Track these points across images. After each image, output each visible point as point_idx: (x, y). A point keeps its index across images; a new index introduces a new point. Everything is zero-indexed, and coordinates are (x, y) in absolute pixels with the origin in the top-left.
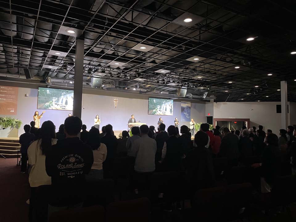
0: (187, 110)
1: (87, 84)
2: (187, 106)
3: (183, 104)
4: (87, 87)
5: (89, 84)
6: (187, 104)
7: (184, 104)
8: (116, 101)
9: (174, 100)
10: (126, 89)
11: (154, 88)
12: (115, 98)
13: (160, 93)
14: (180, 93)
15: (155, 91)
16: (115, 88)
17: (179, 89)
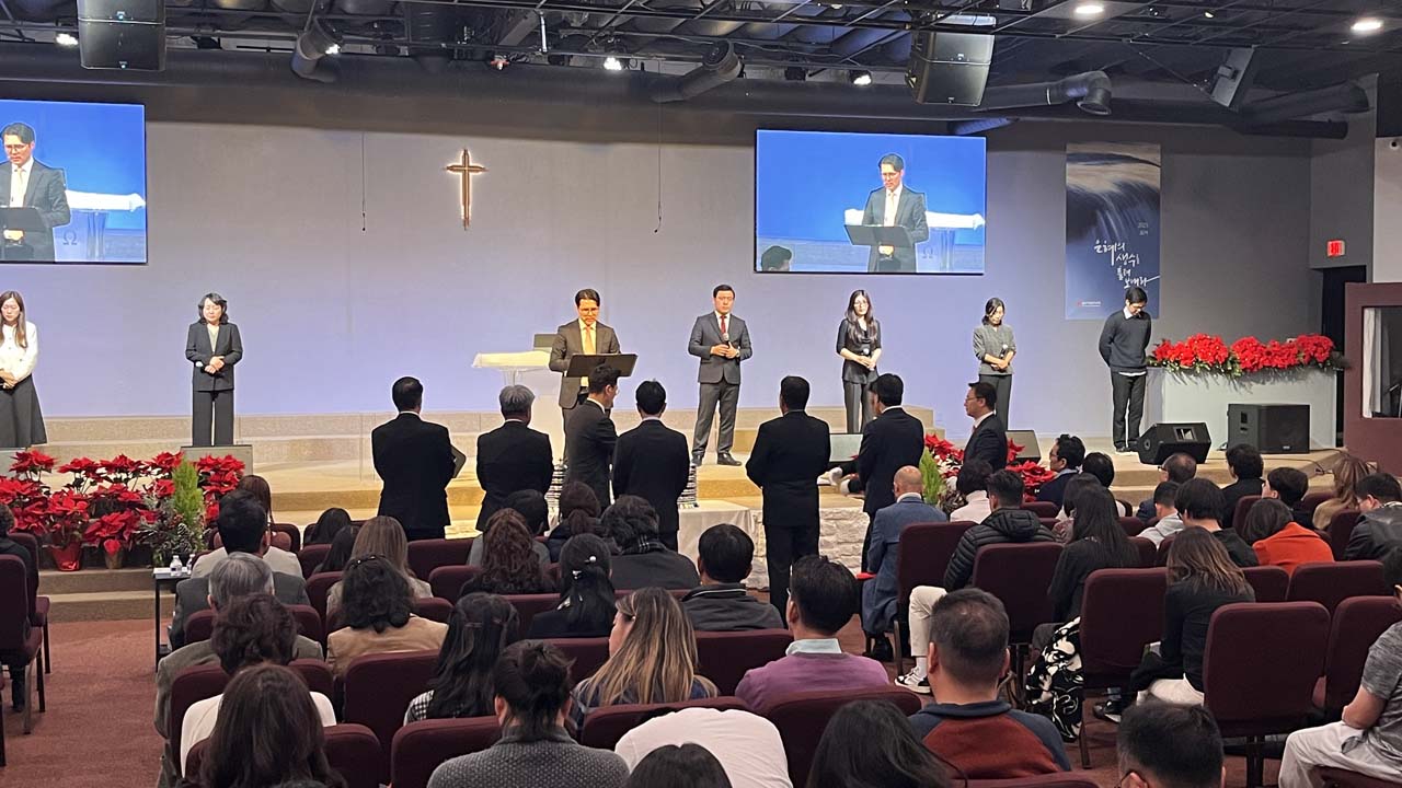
0: (1130, 223)
1: (206, 42)
2: (1125, 186)
3: (1080, 166)
4: (202, 66)
5: (218, 45)
6: (1123, 166)
7: (1094, 168)
8: (466, 169)
9: (995, 142)
10: (500, 66)
11: (722, 43)
12: (457, 150)
13: (845, 81)
14: (927, 68)
15: (734, 67)
16: (410, 59)
17: (920, 41)
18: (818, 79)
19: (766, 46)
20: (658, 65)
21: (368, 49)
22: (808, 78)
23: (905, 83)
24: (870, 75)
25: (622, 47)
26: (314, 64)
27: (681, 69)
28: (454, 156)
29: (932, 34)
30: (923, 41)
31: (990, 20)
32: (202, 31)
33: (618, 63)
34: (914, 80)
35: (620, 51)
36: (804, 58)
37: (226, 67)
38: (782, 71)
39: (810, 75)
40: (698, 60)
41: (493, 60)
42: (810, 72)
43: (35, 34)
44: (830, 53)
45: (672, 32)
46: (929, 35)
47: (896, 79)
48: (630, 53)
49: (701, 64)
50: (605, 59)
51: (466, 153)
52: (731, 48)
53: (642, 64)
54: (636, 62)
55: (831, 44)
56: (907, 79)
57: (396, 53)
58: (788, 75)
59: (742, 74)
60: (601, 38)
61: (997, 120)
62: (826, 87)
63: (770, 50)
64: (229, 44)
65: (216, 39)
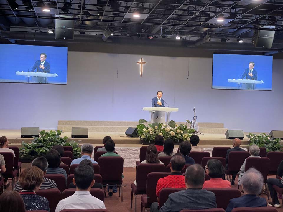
1: (82, 33)
4: (82, 38)
5: (85, 33)
8: (142, 63)
9: (275, 57)
10: (151, 38)
11: (205, 33)
12: (140, 58)
13: (236, 42)
14: (257, 39)
15: (208, 39)
16: (129, 37)
17: (256, 32)
18: (229, 41)
19: (216, 33)
20: (189, 38)
21: (120, 34)
22: (227, 41)
23: (251, 42)
24: (242, 40)
25: (181, 34)
26: (107, 38)
27: (195, 39)
28: (139, 60)
29: (259, 31)
30: (257, 32)
31: (274, 27)
32: (81, 30)
33: (179, 38)
34: (254, 42)
35: (180, 35)
36: (226, 36)
37: (87, 39)
38: (220, 39)
39: (227, 40)
40: (199, 37)
41: (149, 37)
42: (227, 39)
43: (43, 30)
44: (232, 35)
45: (193, 30)
46: (258, 31)
47: (249, 41)
48: (182, 35)
49: (200, 38)
50: (176, 37)
51: (142, 59)
52: (207, 34)
53: (185, 38)
54: (184, 37)
55: (233, 33)
56: (252, 41)
57: (126, 35)
58: (222, 40)
59: (210, 40)
60: (175, 31)
61: (276, 52)
62: (231, 43)
63: (217, 34)
64: (88, 33)
65: (84, 32)
